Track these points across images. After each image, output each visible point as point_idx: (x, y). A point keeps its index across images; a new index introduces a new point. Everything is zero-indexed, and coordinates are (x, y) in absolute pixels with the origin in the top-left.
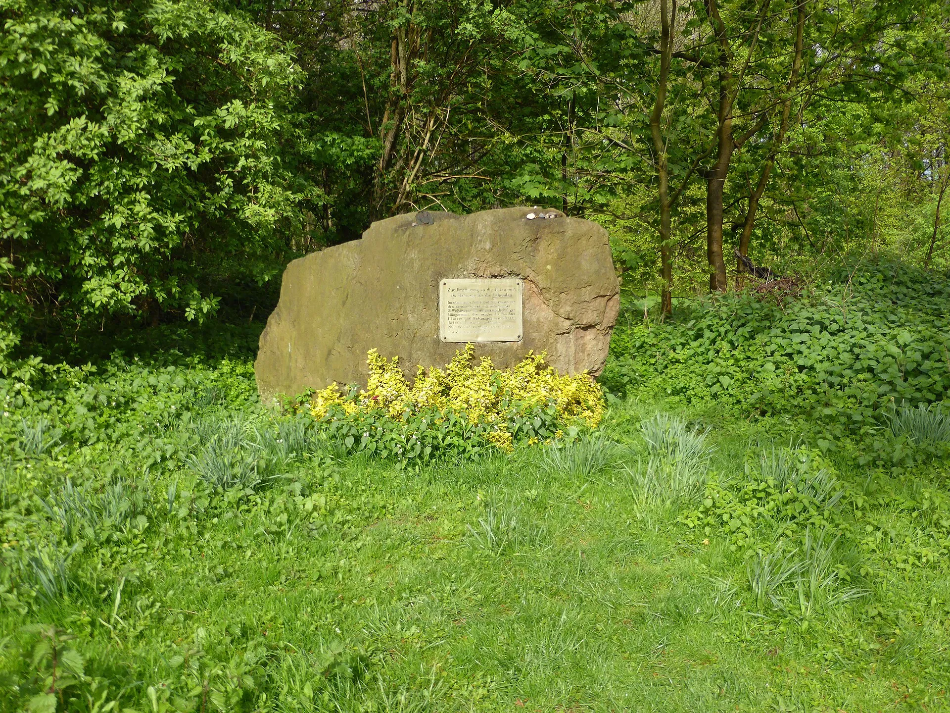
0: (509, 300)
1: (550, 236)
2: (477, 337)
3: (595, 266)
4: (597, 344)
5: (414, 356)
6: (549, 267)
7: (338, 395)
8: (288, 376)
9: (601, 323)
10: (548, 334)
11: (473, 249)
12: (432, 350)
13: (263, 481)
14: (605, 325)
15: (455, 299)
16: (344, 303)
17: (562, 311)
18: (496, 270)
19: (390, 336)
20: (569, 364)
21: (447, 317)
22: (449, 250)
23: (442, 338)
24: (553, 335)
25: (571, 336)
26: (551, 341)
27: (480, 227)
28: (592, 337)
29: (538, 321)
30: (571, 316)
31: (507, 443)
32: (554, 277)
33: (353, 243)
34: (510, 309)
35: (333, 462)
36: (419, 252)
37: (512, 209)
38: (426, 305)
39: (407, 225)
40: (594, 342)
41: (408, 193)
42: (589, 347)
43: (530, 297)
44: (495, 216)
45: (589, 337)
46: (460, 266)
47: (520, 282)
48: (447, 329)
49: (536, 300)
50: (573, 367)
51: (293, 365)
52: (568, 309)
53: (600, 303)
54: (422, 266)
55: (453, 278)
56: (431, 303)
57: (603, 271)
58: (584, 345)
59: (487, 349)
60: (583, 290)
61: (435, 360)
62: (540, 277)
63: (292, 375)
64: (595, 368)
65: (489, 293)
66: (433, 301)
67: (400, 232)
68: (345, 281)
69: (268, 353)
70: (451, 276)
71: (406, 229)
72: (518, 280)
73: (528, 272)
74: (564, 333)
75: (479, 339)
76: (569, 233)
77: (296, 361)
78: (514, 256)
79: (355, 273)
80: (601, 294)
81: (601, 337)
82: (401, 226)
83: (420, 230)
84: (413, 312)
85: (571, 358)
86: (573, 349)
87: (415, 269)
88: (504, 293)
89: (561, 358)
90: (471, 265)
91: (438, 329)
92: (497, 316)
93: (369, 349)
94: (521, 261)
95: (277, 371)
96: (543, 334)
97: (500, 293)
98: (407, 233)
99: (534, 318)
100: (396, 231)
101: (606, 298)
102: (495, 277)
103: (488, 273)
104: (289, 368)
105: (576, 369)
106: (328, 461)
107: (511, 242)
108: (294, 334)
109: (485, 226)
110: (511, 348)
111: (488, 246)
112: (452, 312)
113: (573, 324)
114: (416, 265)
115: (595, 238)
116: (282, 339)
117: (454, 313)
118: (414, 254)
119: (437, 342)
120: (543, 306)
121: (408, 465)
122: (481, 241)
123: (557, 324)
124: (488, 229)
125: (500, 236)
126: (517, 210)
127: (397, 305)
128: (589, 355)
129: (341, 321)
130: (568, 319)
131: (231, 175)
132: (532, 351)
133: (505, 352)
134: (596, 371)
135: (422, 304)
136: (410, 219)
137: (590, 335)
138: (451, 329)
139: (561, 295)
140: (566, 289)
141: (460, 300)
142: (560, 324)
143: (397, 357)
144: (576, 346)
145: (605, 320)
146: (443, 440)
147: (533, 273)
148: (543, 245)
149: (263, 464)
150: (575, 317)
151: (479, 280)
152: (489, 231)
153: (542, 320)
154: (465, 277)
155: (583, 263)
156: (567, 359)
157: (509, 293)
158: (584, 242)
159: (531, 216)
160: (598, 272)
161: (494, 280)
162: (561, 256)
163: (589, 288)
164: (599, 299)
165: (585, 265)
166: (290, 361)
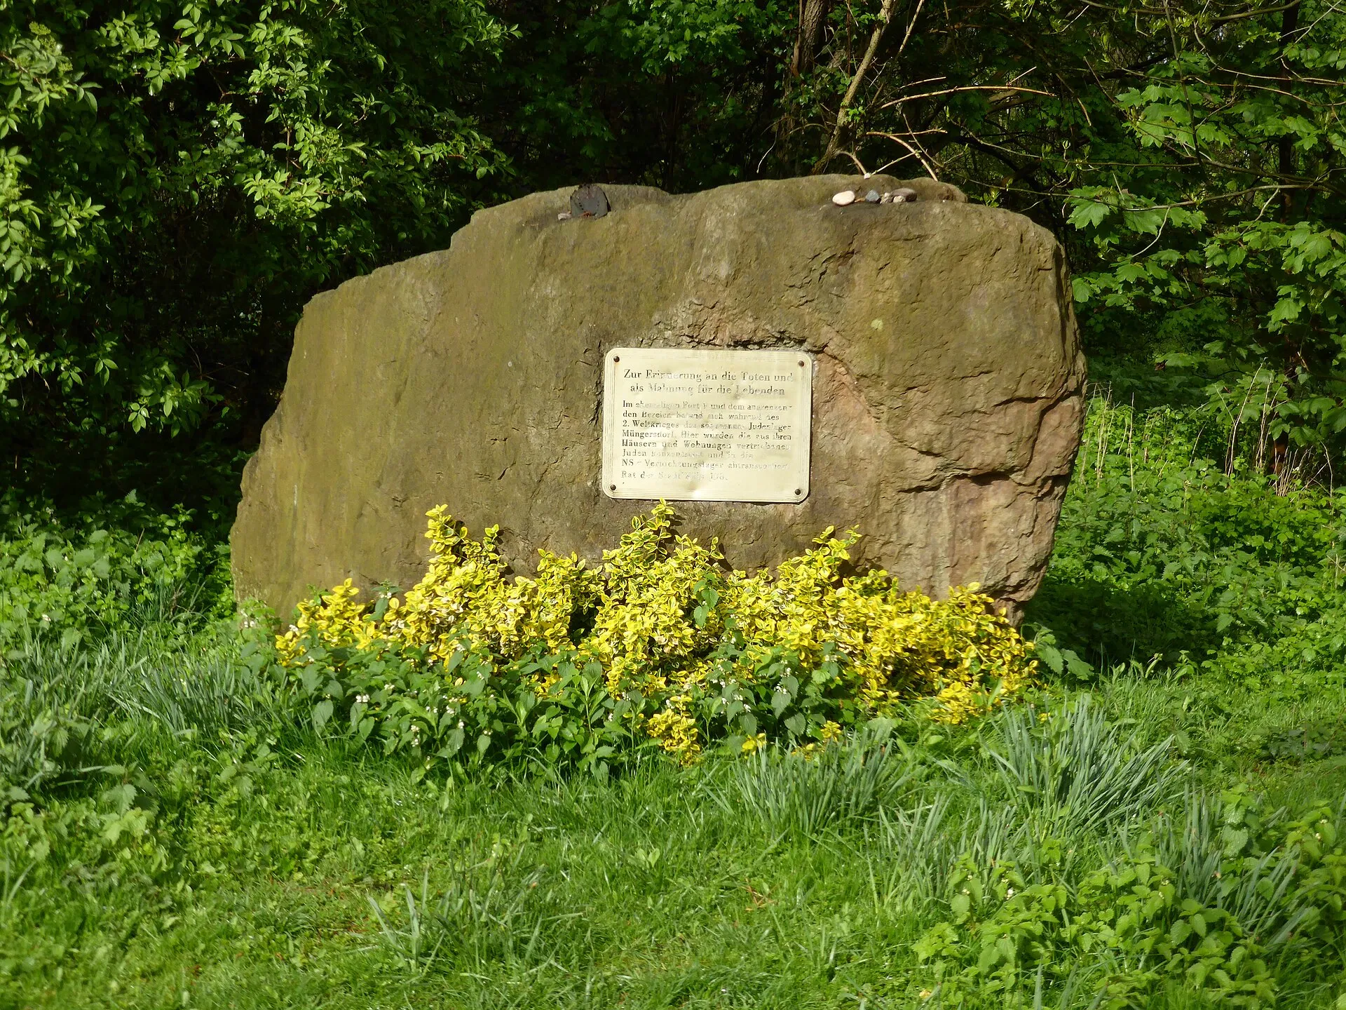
0: (777, 401)
1: (884, 246)
2: (692, 488)
3: (1006, 323)
4: (1017, 521)
5: (536, 525)
6: (877, 324)
8: (288, 562)
9: (1024, 467)
10: (876, 491)
11: (688, 276)
12: (578, 516)
14: (1035, 472)
15: (640, 397)
16: (398, 398)
17: (911, 433)
18: (746, 327)
19: (485, 476)
20: (936, 568)
21: (619, 437)
22: (634, 280)
23: (605, 489)
24: (890, 492)
25: (943, 498)
26: (885, 506)
27: (710, 223)
28: (1003, 500)
29: (852, 456)
30: (937, 446)
31: (686, 742)
32: (891, 347)
33: (427, 258)
34: (778, 423)
35: (273, 756)
36: (565, 280)
37: (803, 181)
38: (569, 408)
39: (544, 219)
40: (1008, 515)
42: (992, 527)
43: (832, 397)
44: (751, 198)
45: (993, 502)
46: (656, 317)
47: (807, 359)
48: (618, 466)
49: (850, 405)
50: (945, 575)
51: (298, 535)
52: (929, 428)
53: (1019, 416)
54: (565, 316)
55: (640, 345)
56: (581, 404)
57: (1026, 336)
58: (980, 519)
59: (713, 519)
60: (971, 383)
61: (584, 538)
62: (854, 349)
63: (296, 558)
64: (1014, 580)
65: (725, 383)
66: (587, 400)
67: (527, 233)
68: (403, 347)
69: (255, 508)
70: (633, 343)
71: (541, 228)
72: (801, 356)
73: (826, 334)
74: (920, 489)
75: (697, 495)
76: (936, 240)
77: (305, 527)
78: (791, 296)
79: (426, 328)
80: (1021, 392)
81: (1028, 502)
82: (535, 220)
83: (573, 229)
84: (539, 423)
85: (941, 553)
86: (946, 527)
87: (551, 321)
88: (765, 385)
89: (912, 550)
90: (682, 315)
91: (596, 466)
92: (745, 441)
93: (432, 507)
94: (806, 309)
95: (269, 549)
96: (862, 488)
97: (755, 385)
98: (542, 236)
99: (842, 449)
100: (520, 230)
101: (1037, 406)
102: (745, 345)
103: (725, 335)
104: (291, 542)
105: (956, 581)
106: (263, 752)
107: (784, 261)
108: (305, 465)
109: (723, 223)
110: (777, 520)
111: (724, 270)
112: (631, 427)
113: (946, 467)
114: (554, 312)
115: (1009, 252)
116: (283, 476)
117: (638, 429)
118: (551, 288)
119: (595, 495)
120: (866, 420)
121: (430, 775)
122: (707, 258)
123: (899, 466)
124: (730, 227)
125: (759, 245)
126: (808, 185)
127: (506, 406)
128: (991, 546)
129: (391, 440)
130: (928, 453)
132: (830, 529)
133: (761, 529)
134: (1017, 588)
135: (559, 406)
136: (558, 204)
137: (996, 496)
138: (629, 469)
139: (911, 394)
140: (921, 380)
141: (648, 398)
142: (909, 464)
143: (496, 528)
144: (955, 522)
145: (1038, 460)
146: (531, 720)
147: (837, 339)
148: (864, 268)
150: (949, 448)
151: (704, 354)
152: (732, 234)
153: (860, 453)
154: (667, 344)
155: (973, 315)
156: (928, 553)
157: (777, 385)
158: (978, 263)
159: (844, 198)
160: (1011, 339)
161: (740, 353)
162: (914, 295)
163: (985, 378)
164: (1014, 409)
165: (977, 320)
166: (294, 528)
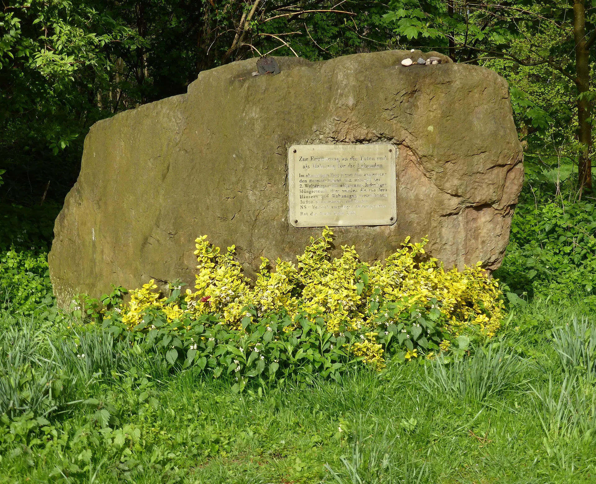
0: (380, 171)
1: (432, 87)
2: (338, 220)
3: (491, 126)
4: (494, 229)
5: (256, 245)
6: (431, 128)
7: (157, 295)
8: (92, 272)
9: (499, 201)
10: (430, 215)
11: (331, 106)
12: (279, 238)
13: (61, 408)
14: (504, 203)
15: (308, 171)
16: (164, 177)
17: (448, 185)
18: (362, 132)
19: (224, 219)
20: (458, 255)
21: (298, 194)
22: (300, 108)
23: (291, 222)
24: (436, 217)
25: (460, 218)
26: (434, 224)
27: (340, 76)
28: (488, 218)
29: (417, 198)
30: (460, 192)
31: (377, 357)
32: (438, 140)
33: (175, 98)
34: (380, 183)
35: (150, 384)
36: (262, 109)
37: (382, 53)
38: (271, 178)
39: (245, 75)
40: (490, 226)
41: (247, 32)
42: (483, 232)
43: (406, 168)
44: (360, 62)
45: (483, 220)
46: (315, 128)
47: (394, 148)
48: (298, 210)
49: (415, 172)
50: (463, 259)
51: (97, 257)
52: (456, 182)
53: (498, 174)
54: (265, 128)
55: (306, 143)
56: (277, 176)
57: (502, 133)
58: (477, 229)
59: (350, 235)
60: (476, 157)
61: (283, 249)
62: (419, 142)
63: (97, 270)
64: (492, 260)
65: (352, 162)
66: (280, 174)
67: (237, 83)
68: (165, 148)
69: (66, 241)
70: (303, 141)
71: (244, 80)
72: (390, 146)
73: (404, 134)
74: (450, 214)
75: (340, 223)
76: (457, 84)
77: (102, 252)
78: (385, 115)
79: (178, 137)
80: (500, 162)
81: (500, 218)
82: (238, 76)
83: (263, 80)
84: (254, 188)
85: (460, 247)
86: (462, 235)
87: (257, 131)
88: (372, 163)
89: (447, 247)
90: (329, 126)
91: (286, 210)
92: (363, 193)
93: (197, 236)
94: (394, 121)
95: (78, 265)
96: (423, 215)
97: (367, 163)
98: (246, 85)
99: (412, 195)
100: (231, 82)
101: (506, 169)
102: (361, 141)
103: (351, 137)
104: (93, 261)
105: (467, 261)
106: (144, 382)
107: (381, 96)
108: (99, 216)
109: (347, 76)
110: (381, 234)
111: (351, 102)
112: (304, 188)
113: (463, 202)
114: (258, 127)
115: (491, 89)
116: (84, 223)
117: (307, 189)
118: (254, 113)
119: (286, 226)
120: (424, 179)
121: (247, 387)
122: (341, 95)
123: (441, 203)
124: (351, 79)
125: (367, 87)
126: (388, 54)
127: (234, 179)
128: (483, 242)
129: (161, 201)
130: (456, 195)
131: (18, 13)
132: (408, 238)
133: (374, 239)
134: (493, 264)
135: (265, 178)
136: (249, 67)
137: (485, 216)
138: (304, 211)
139: (447, 165)
140: (453, 157)
141: (315, 172)
142: (446, 202)
143: (233, 247)
144: (466, 230)
145: (505, 196)
146: (294, 353)
147: (410, 137)
148: (422, 99)
149: (59, 386)
150: (465, 193)
151: (340, 146)
152: (353, 82)
153: (421, 197)
154: (321, 142)
155: (476, 123)
156: (454, 247)
157: (378, 162)
158: (477, 95)
159: (407, 62)
160: (494, 134)
161: (359, 146)
162: (447, 114)
163: (483, 155)
164: (496, 170)
165: (478, 125)
166: (94, 252)
